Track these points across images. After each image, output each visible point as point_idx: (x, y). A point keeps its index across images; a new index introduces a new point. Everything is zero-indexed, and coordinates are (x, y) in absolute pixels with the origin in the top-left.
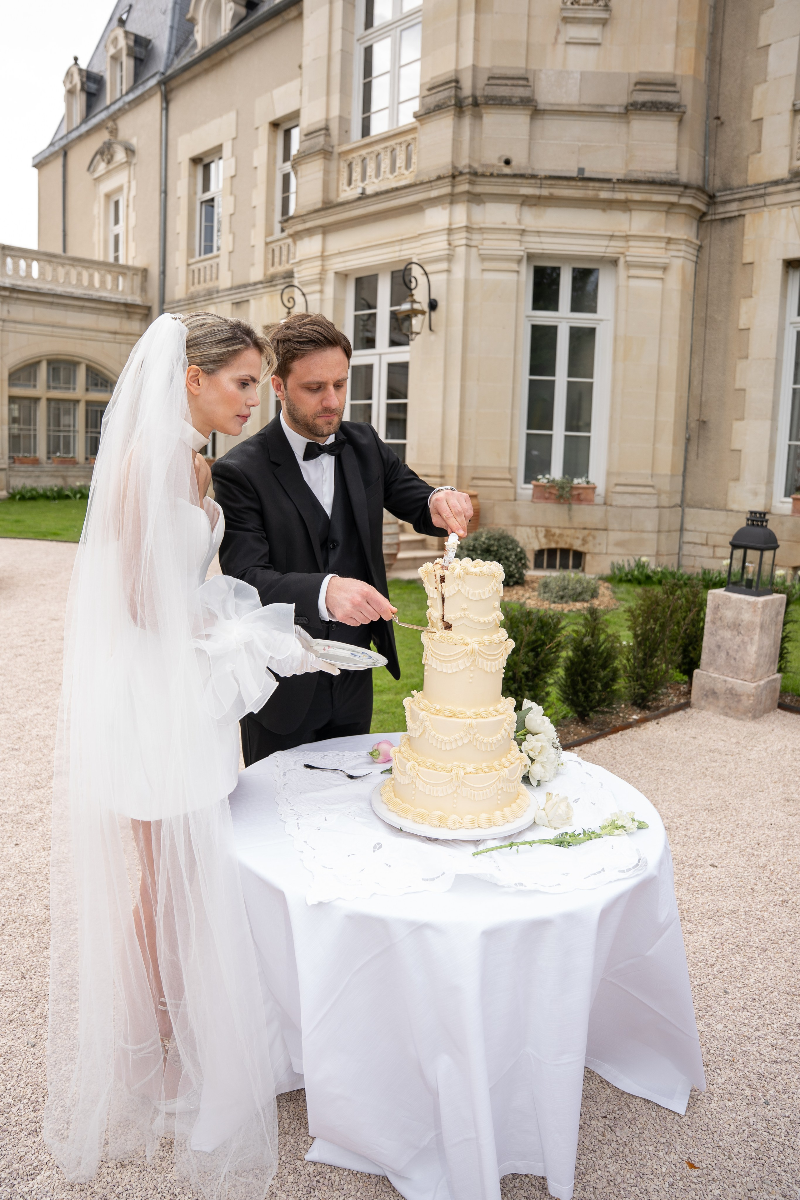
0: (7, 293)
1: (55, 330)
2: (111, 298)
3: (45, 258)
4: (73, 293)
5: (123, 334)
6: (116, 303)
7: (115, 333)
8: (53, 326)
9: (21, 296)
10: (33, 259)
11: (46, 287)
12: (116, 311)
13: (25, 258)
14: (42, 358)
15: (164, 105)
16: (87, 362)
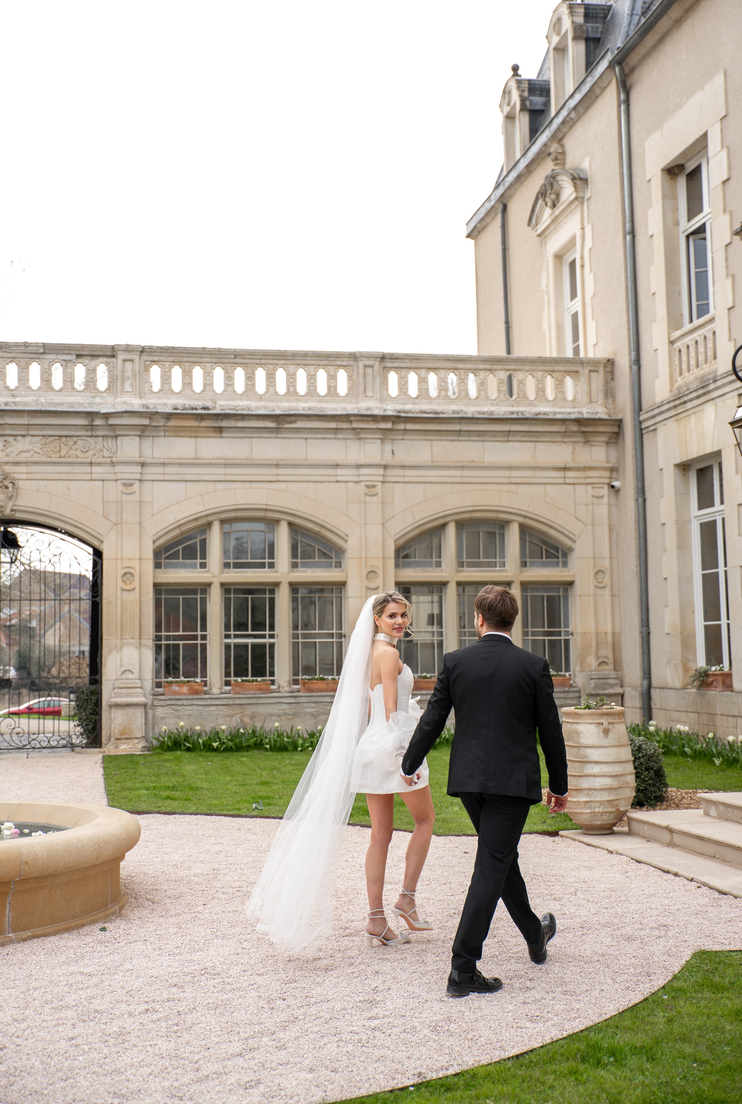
0: (389, 426)
1: (466, 473)
2: (555, 413)
3: (446, 364)
4: (491, 413)
5: (578, 469)
6: (564, 421)
7: (565, 469)
8: (463, 468)
9: (410, 426)
10: (430, 369)
11: (448, 409)
12: (565, 434)
13: (415, 369)
14: (447, 519)
15: (623, 96)
16: (521, 519)
